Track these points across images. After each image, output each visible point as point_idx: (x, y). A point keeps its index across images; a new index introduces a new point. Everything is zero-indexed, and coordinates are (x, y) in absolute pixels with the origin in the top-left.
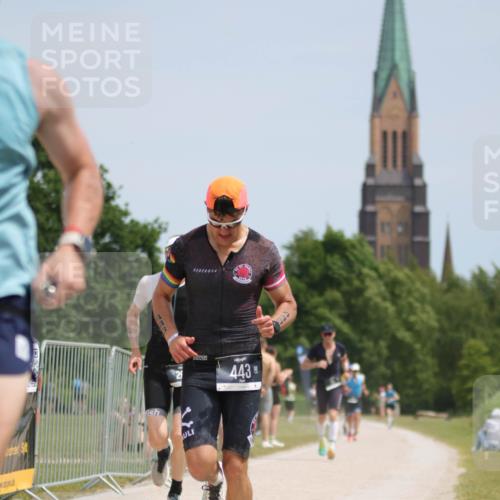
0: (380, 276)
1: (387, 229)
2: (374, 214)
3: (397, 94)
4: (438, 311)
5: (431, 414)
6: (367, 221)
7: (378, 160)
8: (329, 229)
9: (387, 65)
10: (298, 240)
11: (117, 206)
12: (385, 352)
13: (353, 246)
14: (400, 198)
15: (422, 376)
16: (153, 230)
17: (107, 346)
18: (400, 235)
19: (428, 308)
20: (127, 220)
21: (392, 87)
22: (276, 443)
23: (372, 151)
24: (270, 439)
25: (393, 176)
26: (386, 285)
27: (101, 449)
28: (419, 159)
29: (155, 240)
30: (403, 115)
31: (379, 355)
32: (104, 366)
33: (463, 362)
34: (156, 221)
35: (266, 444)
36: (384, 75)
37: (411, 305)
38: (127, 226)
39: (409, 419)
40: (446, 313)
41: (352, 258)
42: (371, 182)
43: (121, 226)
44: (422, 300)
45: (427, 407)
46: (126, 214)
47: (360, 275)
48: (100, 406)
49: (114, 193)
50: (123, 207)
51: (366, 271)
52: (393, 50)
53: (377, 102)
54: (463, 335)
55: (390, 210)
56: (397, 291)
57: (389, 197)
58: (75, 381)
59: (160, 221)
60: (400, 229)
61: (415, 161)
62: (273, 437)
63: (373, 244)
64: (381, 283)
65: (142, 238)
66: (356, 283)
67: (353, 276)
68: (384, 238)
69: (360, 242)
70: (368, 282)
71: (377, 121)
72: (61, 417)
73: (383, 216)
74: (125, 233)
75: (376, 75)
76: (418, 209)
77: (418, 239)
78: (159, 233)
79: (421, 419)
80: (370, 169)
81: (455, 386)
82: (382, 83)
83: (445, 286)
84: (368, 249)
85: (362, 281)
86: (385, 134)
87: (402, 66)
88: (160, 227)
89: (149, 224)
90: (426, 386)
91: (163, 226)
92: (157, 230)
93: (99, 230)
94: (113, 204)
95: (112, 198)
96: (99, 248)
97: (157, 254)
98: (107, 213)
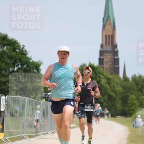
0: (105, 77)
1: (107, 63)
2: (103, 59)
3: (110, 24)
5: (120, 117)
6: (101, 61)
7: (104, 44)
8: (90, 63)
9: (107, 16)
10: (81, 66)
11: (28, 57)
12: (106, 99)
13: (97, 68)
14: (111, 54)
15: (117, 106)
16: (39, 64)
17: (25, 97)
18: (110, 65)
19: (119, 86)
20: (31, 61)
21: (108, 22)
22: (74, 125)
23: (102, 41)
25: (109, 48)
26: (107, 79)
27: (23, 127)
28: (116, 43)
29: (39, 67)
30: (112, 30)
32: (24, 104)
33: (129, 102)
34: (40, 61)
35: (72, 126)
36: (106, 19)
37: (114, 85)
38: (31, 63)
39: (113, 118)
40: (124, 87)
41: (97, 72)
42: (102, 50)
43: (30, 63)
44: (117, 84)
45: (118, 115)
46: (31, 59)
47: (99, 77)
48: (23, 115)
49: (27, 53)
50: (29, 57)
51: (101, 76)
52: (108, 11)
53: (104, 26)
54: (129, 94)
55: (108, 58)
56: (110, 81)
57: (107, 54)
58: (16, 108)
59: (41, 61)
60: (111, 63)
63: (103, 68)
64: (105, 79)
65: (35, 66)
66: (98, 79)
67: (97, 77)
68: (106, 66)
69: (99, 67)
70: (102, 79)
71: (104, 32)
72: (11, 118)
73: (105, 60)
75: (104, 19)
76: (116, 57)
77: (116, 66)
79: (117, 118)
80: (102, 46)
81: (127, 109)
82: (105, 21)
83: (124, 80)
84: (101, 69)
85: (100, 79)
86: (106, 36)
87: (111, 16)
88: (41, 63)
89: (38, 62)
90: (118, 109)
91: (42, 63)
92: (40, 64)
93: (23, 64)
94: (27, 56)
95: (26, 54)
96: (23, 69)
97: (40, 71)
98: (25, 59)
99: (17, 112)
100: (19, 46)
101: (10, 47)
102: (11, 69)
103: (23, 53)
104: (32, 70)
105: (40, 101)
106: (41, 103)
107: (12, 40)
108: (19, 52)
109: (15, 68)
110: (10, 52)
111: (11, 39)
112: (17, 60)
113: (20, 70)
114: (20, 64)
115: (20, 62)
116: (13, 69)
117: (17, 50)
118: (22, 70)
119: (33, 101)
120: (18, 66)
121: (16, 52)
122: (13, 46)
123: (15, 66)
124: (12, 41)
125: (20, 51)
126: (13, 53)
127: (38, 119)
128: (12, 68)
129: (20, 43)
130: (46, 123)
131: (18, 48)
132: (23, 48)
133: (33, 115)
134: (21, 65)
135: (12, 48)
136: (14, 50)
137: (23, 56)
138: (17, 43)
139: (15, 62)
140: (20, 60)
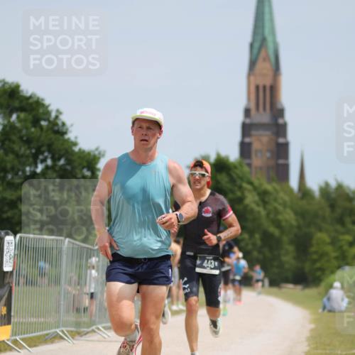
0: (255, 188)
1: (259, 154)
2: (250, 144)
3: (266, 59)
4: (296, 213)
5: (291, 286)
6: (245, 149)
7: (253, 106)
8: (218, 155)
9: (259, 38)
11: (69, 139)
12: (259, 242)
13: (235, 167)
14: (268, 133)
15: (284, 259)
16: (95, 156)
17: (62, 238)
18: (268, 158)
19: (288, 211)
20: (76, 149)
21: (263, 54)
22: (181, 307)
23: (249, 99)
24: (177, 304)
25: (264, 117)
26: (259, 194)
27: (58, 311)
28: (282, 105)
29: (96, 163)
30: (271, 73)
31: (254, 244)
32: (60, 252)
33: (313, 249)
34: (97, 149)
35: (174, 308)
36: (257, 45)
37: (275, 208)
38: (76, 153)
39: (275, 290)
40: (301, 214)
41: (234, 176)
42: (248, 121)
43: (73, 153)
44: (284, 205)
45: (287, 281)
46: (75, 144)
47: (240, 188)
48: (57, 281)
49: (67, 129)
50: (73, 139)
51: (245, 185)
52: (263, 27)
53: (252, 64)
54: (313, 229)
55: (261, 141)
56: (266, 199)
57: (261, 132)
59: (100, 150)
60: (268, 155)
61: (279, 107)
62: (180, 303)
63: (249, 165)
64: (255, 193)
65: (87, 161)
66: (239, 194)
67: (236, 188)
68: (257, 161)
69: (240, 164)
70: (247, 194)
71: (252, 78)
72: (29, 288)
73: (256, 146)
74: (75, 158)
75: (252, 46)
76: (281, 140)
77: (281, 161)
78: (99, 158)
79: (284, 290)
80: (247, 112)
81: (307, 267)
82: (255, 51)
83: (300, 195)
84: (246, 169)
85: (243, 193)
86: (257, 88)
87: (269, 39)
88: (100, 153)
90: (287, 266)
91: (102, 153)
92: (98, 156)
93: (57, 156)
94: (66, 137)
95: (66, 133)
96: (57, 168)
97: (97, 172)
98: (63, 144)
99: (42, 274)
100: (48, 113)
101: (27, 114)
102: (28, 169)
103: (58, 130)
104: (78, 171)
107: (30, 97)
108: (48, 126)
109: (36, 167)
111: (29, 95)
112: (42, 146)
113: (49, 172)
114: (50, 156)
115: (49, 151)
116: (32, 169)
117: (44, 123)
118: (55, 171)
119: (81, 247)
120: (44, 161)
121: (41, 128)
122: (34, 113)
123: (39, 161)
124: (31, 101)
125: (51, 126)
126: (33, 130)
127: (92, 291)
128: (30, 165)
129: (49, 105)
131: (45, 117)
132: (57, 117)
133: (81, 281)
134: (55, 159)
135: (30, 117)
136: (36, 122)
137: (58, 136)
138: (43, 105)
139: (39, 152)
140: (50, 148)
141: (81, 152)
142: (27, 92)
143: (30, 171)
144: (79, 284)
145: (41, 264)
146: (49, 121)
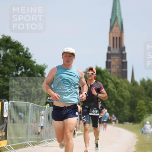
0: (112, 81)
1: (114, 67)
2: (110, 62)
3: (117, 26)
4: (130, 92)
5: (128, 123)
6: (108, 64)
7: (111, 46)
8: (97, 67)
9: (114, 17)
11: (32, 60)
12: (114, 104)
13: (104, 72)
14: (118, 57)
15: (125, 111)
16: (43, 67)
18: (118, 68)
19: (127, 91)
20: (35, 64)
21: (116, 24)
22: (80, 132)
23: (110, 43)
25: (116, 51)
26: (114, 84)
27: (27, 134)
28: (124, 46)
29: (44, 71)
30: (119, 32)
31: (112, 105)
32: (28, 109)
33: (137, 107)
34: (44, 65)
35: (77, 132)
36: (113, 20)
37: (121, 90)
38: (35, 66)
39: (121, 125)
40: (132, 92)
41: (104, 76)
42: (109, 52)
43: (34, 66)
44: (125, 88)
45: (126, 121)
46: (35, 62)
47: (106, 81)
48: (27, 121)
49: (31, 56)
50: (34, 60)
51: (108, 80)
52: (116, 12)
54: (137, 99)
55: (115, 61)
56: (117, 86)
57: (115, 57)
58: (19, 113)
62: (80, 130)
63: (110, 71)
64: (112, 83)
65: (40, 70)
66: (105, 84)
67: (104, 81)
68: (113, 70)
69: (106, 71)
70: (109, 83)
71: (111, 34)
72: (15, 124)
73: (113, 63)
74: (34, 68)
75: (111, 20)
76: (124, 61)
77: (124, 70)
79: (125, 125)
80: (109, 49)
81: (135, 115)
82: (113, 22)
83: (132, 84)
84: (109, 73)
85: (107, 83)
86: (113, 38)
87: (119, 17)
88: (45, 66)
89: (42, 65)
90: (126, 114)
91: (46, 66)
92: (45, 67)
93: (27, 68)
94: (31, 59)
95: (31, 58)
96: (27, 73)
97: (44, 75)
98: (29, 62)
100: (23, 49)
101: (14, 50)
102: (14, 73)
103: (27, 56)
104: (36, 74)
105: (45, 106)
106: (45, 108)
107: (15, 42)
108: (23, 55)
109: (18, 72)
110: (14, 55)
111: (15, 41)
112: (20, 63)
113: (24, 74)
114: (24, 67)
116: (16, 73)
117: (21, 53)
118: (26, 74)
119: (37, 106)
120: (21, 69)
121: (20, 55)
122: (17, 49)
123: (19, 70)
124: (15, 44)
126: (16, 56)
127: (42, 125)
128: (15, 72)
129: (23, 46)
130: (51, 130)
131: (22, 51)
132: (27, 51)
133: (37, 121)
134: (25, 69)
135: (15, 51)
136: (18, 53)
137: (27, 59)
138: (21, 46)
139: (19, 65)
140: (24, 64)
141: (37, 65)
142: (14, 40)
143: (15, 74)
144: (36, 123)
145: (20, 114)
146: (23, 53)
